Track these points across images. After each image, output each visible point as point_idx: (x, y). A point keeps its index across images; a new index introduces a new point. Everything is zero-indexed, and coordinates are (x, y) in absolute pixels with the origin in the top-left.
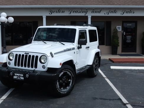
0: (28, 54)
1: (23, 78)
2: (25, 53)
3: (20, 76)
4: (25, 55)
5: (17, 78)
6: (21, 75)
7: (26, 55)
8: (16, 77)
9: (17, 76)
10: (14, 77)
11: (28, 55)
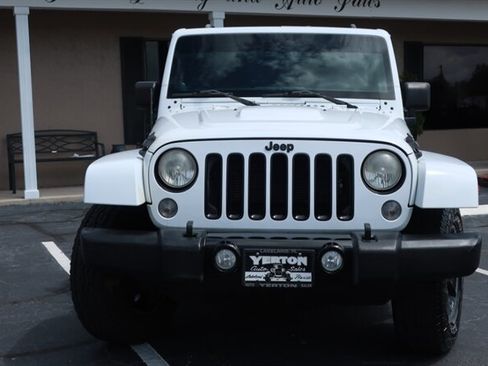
1: (307, 277)
3: (287, 266)
4: (268, 155)
5: (267, 278)
6: (292, 260)
7: (274, 157)
8: (263, 274)
9: (269, 266)
10: (247, 274)
11: (290, 156)
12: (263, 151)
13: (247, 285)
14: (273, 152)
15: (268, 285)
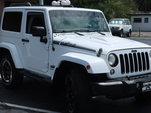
0: (136, 51)
2: (131, 50)
3: (150, 85)
4: (132, 53)
5: (146, 89)
7: (134, 54)
9: (146, 85)
10: (143, 88)
11: (137, 53)
12: (131, 52)
13: (143, 92)
14: (133, 53)
15: (147, 91)
